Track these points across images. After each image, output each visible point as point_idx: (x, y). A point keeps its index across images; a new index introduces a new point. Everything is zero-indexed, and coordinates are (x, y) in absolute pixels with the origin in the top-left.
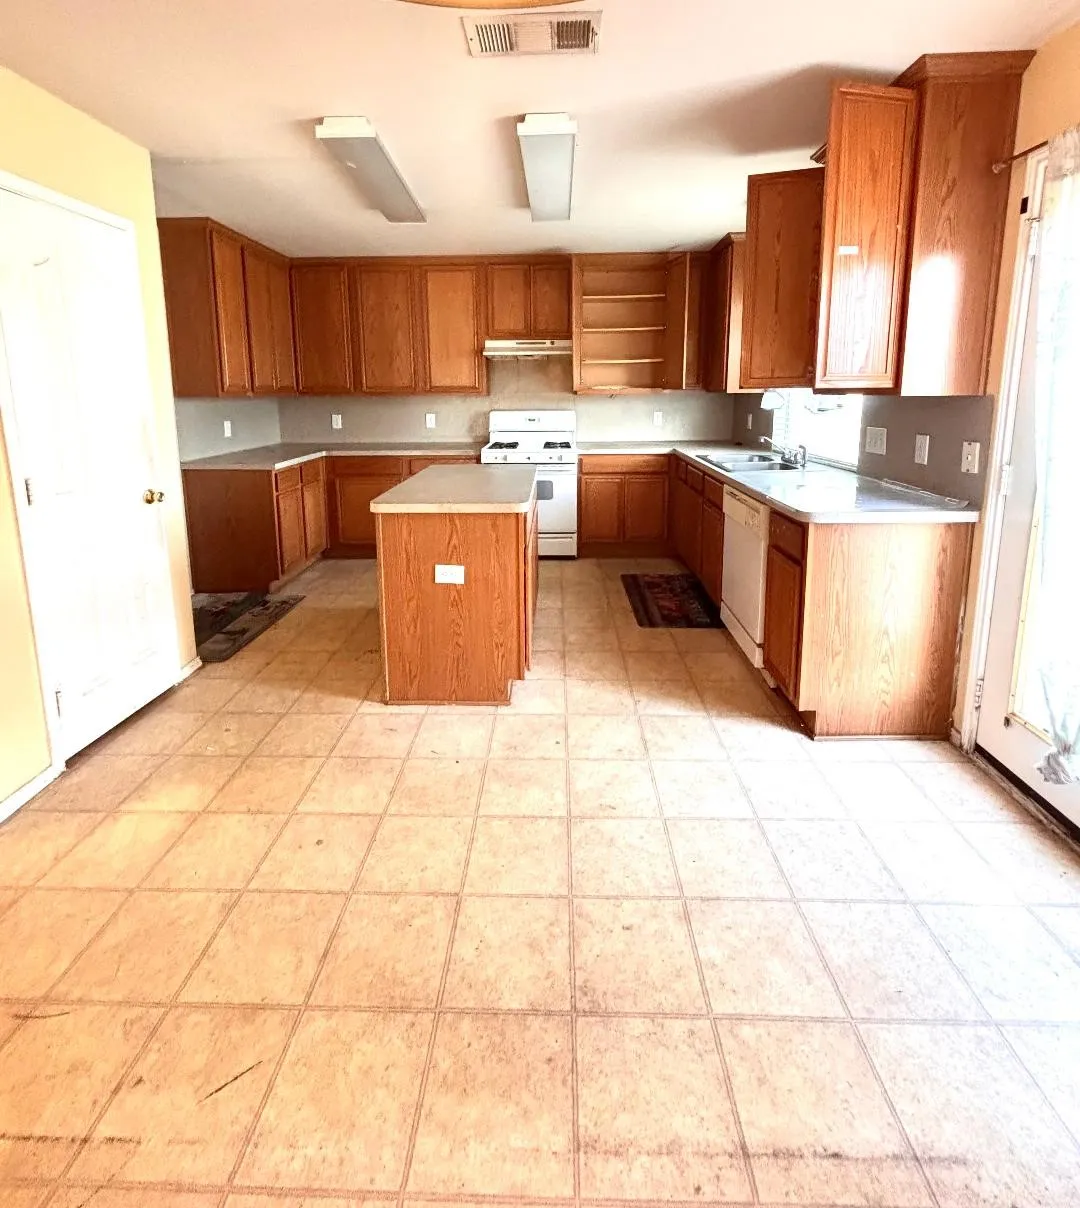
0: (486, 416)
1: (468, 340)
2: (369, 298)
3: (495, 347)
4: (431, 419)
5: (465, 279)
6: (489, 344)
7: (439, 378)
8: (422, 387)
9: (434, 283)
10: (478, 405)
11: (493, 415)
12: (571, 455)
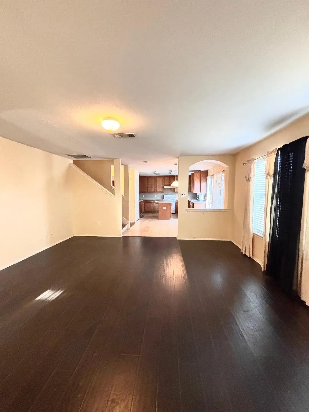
0: (163, 195)
1: (162, 186)
2: (150, 180)
3: (165, 187)
4: (156, 196)
5: (161, 179)
6: (164, 186)
7: (158, 191)
8: (156, 192)
9: (158, 179)
10: (162, 194)
11: (164, 195)
12: (175, 200)
